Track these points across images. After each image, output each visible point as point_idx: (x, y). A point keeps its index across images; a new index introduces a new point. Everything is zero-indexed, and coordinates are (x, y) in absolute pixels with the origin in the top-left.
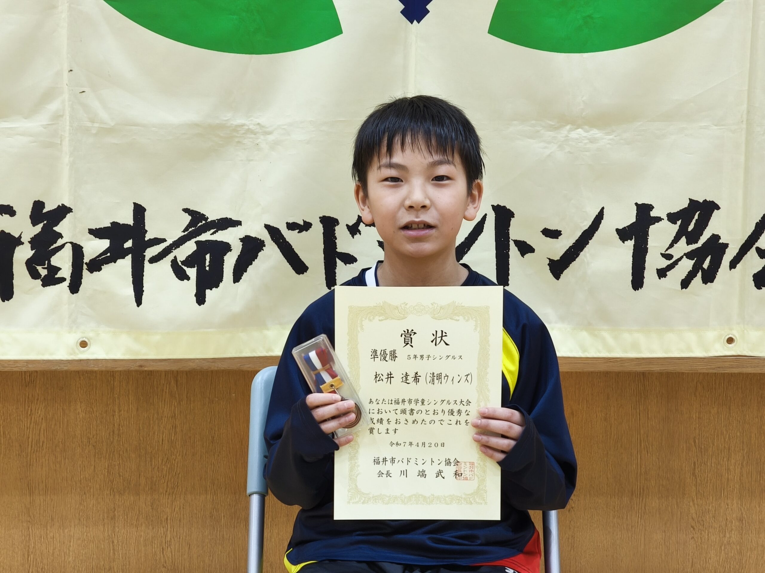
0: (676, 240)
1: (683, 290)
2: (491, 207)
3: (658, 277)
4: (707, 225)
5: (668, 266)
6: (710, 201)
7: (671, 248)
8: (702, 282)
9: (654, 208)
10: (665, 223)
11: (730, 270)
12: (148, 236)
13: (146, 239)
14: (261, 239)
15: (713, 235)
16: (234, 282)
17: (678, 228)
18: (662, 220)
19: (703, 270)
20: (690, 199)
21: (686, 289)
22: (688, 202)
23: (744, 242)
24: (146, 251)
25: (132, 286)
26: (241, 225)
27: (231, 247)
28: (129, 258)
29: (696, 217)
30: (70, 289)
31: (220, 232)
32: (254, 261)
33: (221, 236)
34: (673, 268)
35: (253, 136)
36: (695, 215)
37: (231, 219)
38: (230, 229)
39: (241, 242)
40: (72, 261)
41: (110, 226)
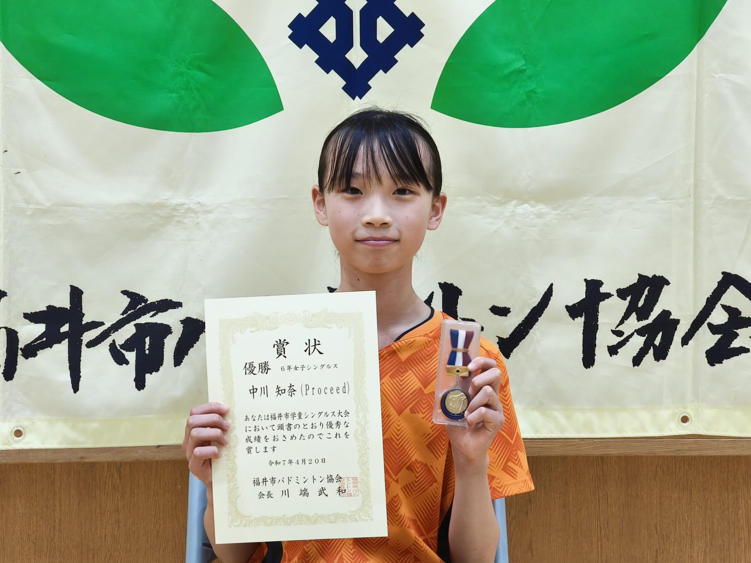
0: (626, 316)
1: (635, 367)
2: (438, 285)
3: (609, 355)
4: (657, 301)
5: (619, 342)
6: (659, 276)
7: (622, 324)
8: (654, 359)
9: (603, 284)
10: (615, 299)
11: (682, 347)
12: (85, 320)
13: (84, 323)
14: (202, 321)
15: (664, 311)
16: (175, 366)
17: (628, 304)
18: (612, 296)
19: (655, 346)
20: (639, 274)
21: (638, 366)
22: (638, 277)
23: (695, 317)
24: (83, 335)
25: (69, 371)
26: (182, 307)
27: (171, 330)
28: (66, 342)
29: (646, 292)
30: (4, 376)
31: (160, 314)
32: (195, 343)
33: (161, 318)
34: (624, 345)
35: (193, 215)
36: (645, 290)
37: (171, 300)
38: (170, 311)
39: (182, 324)
40: (6, 347)
41: (46, 310)
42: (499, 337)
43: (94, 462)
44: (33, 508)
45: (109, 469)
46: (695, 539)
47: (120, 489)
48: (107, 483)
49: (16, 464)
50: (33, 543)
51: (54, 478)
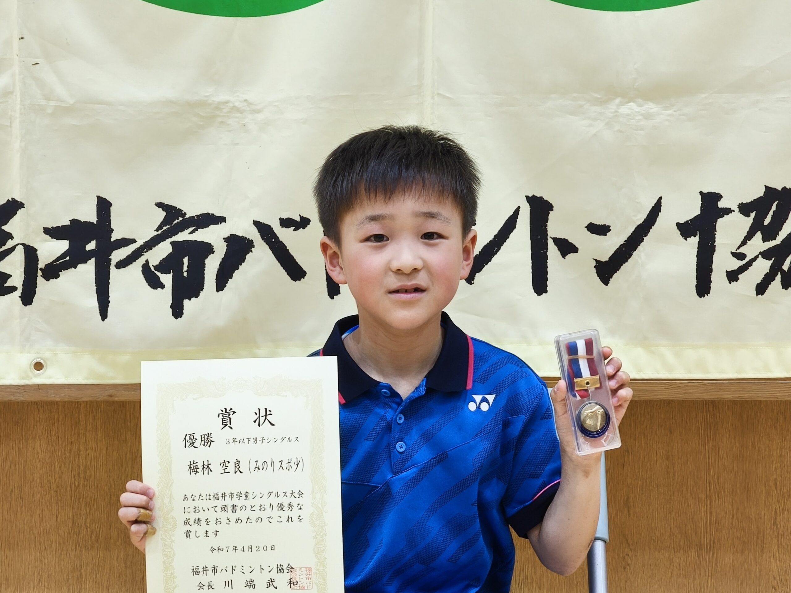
0: (749, 236)
1: (758, 296)
2: (526, 198)
3: (728, 281)
4: (787, 218)
5: (740, 267)
6: (789, 188)
7: (744, 245)
8: (781, 287)
9: (722, 197)
10: (736, 215)
12: (114, 237)
13: (112, 239)
14: (249, 239)
16: (218, 291)
17: (752, 221)
18: (733, 212)
19: (783, 272)
20: (765, 186)
21: (762, 295)
22: (764, 189)
24: (112, 254)
25: (96, 295)
26: (225, 222)
27: (213, 249)
28: (92, 262)
29: (774, 208)
30: (21, 300)
31: (200, 230)
32: (243, 265)
33: (202, 235)
34: (746, 270)
35: (239, 115)
36: (772, 205)
37: (213, 214)
38: (213, 227)
39: (225, 243)
40: (23, 266)
41: (69, 223)
42: (596, 260)
43: (124, 401)
44: (55, 452)
49: (35, 402)
50: (55, 491)
51: (79, 419)
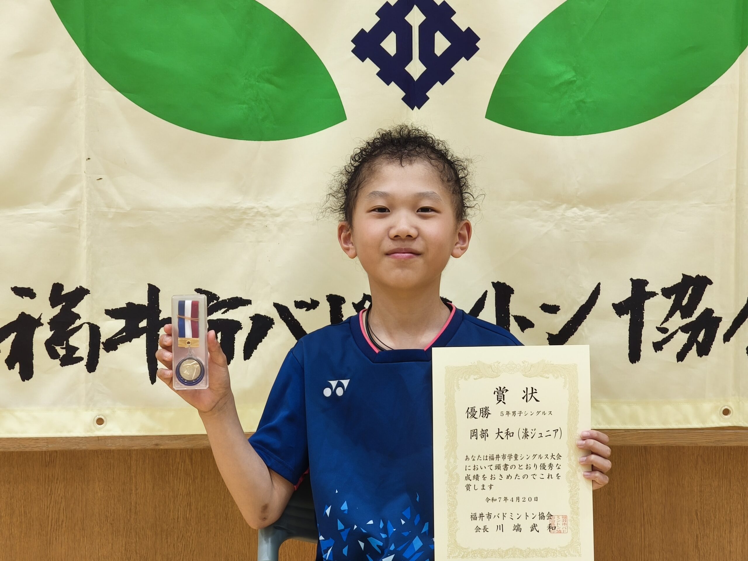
0: (671, 314)
1: (678, 362)
2: (492, 284)
3: (654, 350)
4: (700, 300)
5: (664, 339)
6: (702, 276)
7: (666, 322)
8: (697, 355)
9: (649, 283)
10: (660, 298)
11: (724, 343)
12: (162, 317)
13: (160, 319)
14: (270, 317)
15: (707, 309)
16: (245, 359)
17: (672, 302)
18: (657, 295)
19: (698, 343)
20: (683, 274)
21: (681, 361)
22: (682, 277)
23: (737, 315)
25: (147, 364)
26: (251, 304)
27: (241, 325)
28: (144, 337)
29: (690, 292)
30: (87, 368)
31: (230, 311)
32: (264, 338)
33: (232, 315)
34: (669, 341)
35: (262, 218)
36: (689, 289)
37: (241, 298)
38: (240, 308)
39: (251, 321)
40: (89, 341)
41: (126, 306)
42: (548, 334)
43: (167, 449)
44: (111, 492)
45: (182, 455)
46: (734, 525)
47: (192, 474)
48: (180, 469)
49: (95, 450)
50: (111, 524)
51: (131, 464)
